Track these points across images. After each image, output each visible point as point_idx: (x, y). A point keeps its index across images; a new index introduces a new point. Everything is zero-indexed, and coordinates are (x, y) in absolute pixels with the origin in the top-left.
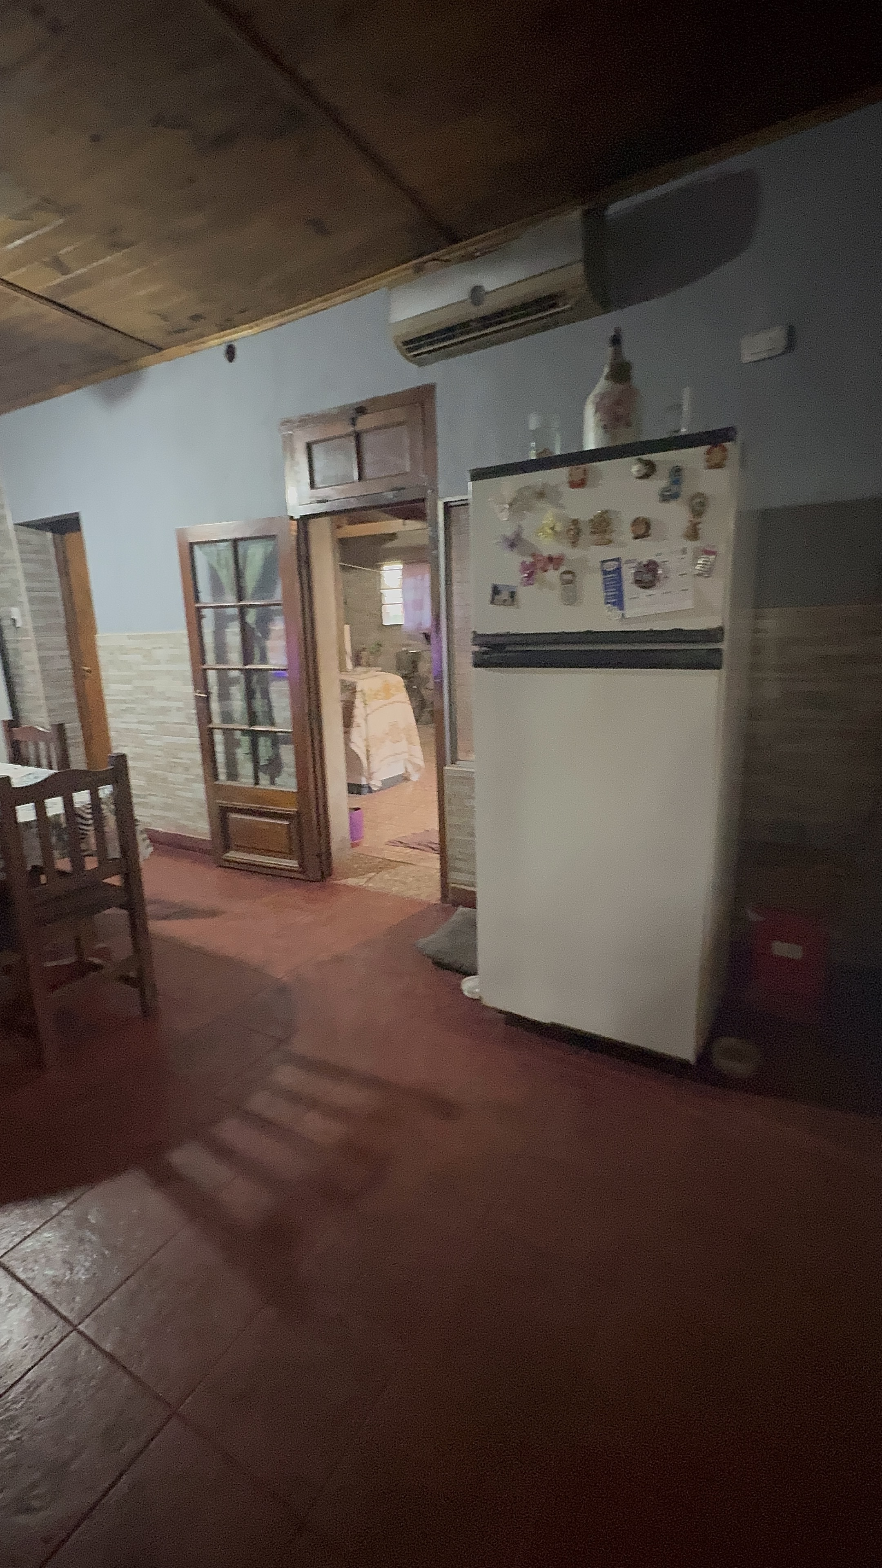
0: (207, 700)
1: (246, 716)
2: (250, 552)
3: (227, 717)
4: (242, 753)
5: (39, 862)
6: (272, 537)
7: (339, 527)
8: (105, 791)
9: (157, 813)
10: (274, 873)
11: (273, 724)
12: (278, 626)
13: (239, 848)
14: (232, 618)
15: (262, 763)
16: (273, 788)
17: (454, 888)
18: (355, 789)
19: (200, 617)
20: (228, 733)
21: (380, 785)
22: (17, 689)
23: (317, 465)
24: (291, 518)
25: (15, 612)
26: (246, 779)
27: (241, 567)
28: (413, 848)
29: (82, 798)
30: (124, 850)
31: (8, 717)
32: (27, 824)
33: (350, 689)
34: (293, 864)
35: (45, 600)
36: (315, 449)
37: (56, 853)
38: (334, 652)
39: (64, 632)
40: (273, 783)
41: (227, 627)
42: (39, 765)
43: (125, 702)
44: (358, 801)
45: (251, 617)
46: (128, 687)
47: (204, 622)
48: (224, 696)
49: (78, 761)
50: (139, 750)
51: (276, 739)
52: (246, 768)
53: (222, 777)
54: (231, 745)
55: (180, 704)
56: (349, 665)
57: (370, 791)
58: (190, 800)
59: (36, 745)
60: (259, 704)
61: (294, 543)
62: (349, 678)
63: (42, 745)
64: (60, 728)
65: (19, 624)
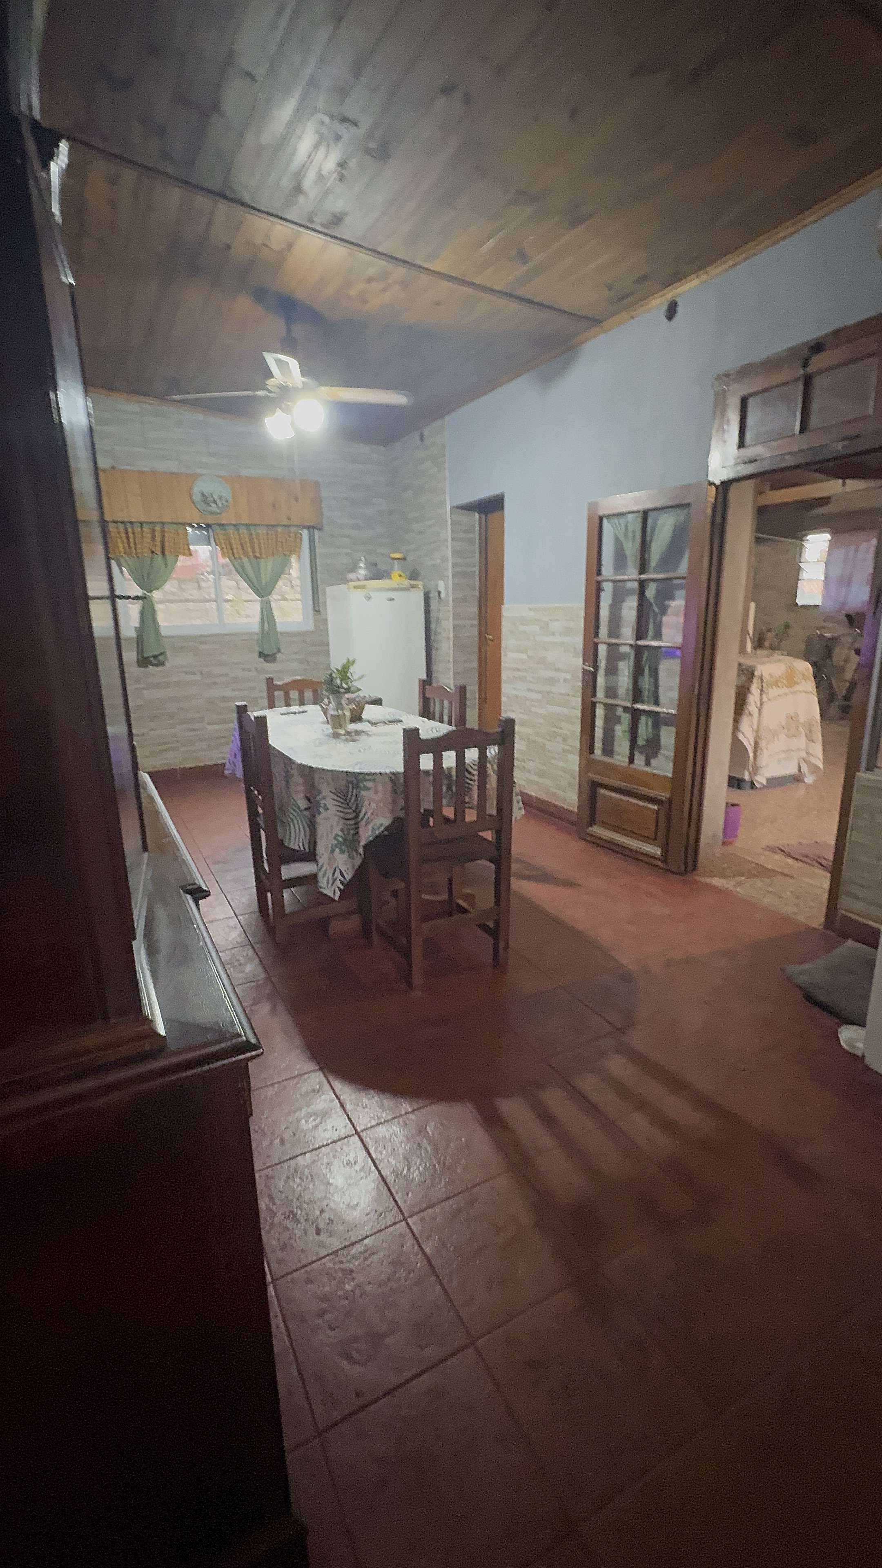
0: (594, 675)
1: (631, 693)
2: (660, 522)
3: (611, 692)
4: (621, 730)
5: (430, 807)
6: (688, 505)
7: (761, 493)
8: (492, 751)
9: (534, 778)
10: (636, 857)
11: (657, 703)
12: (678, 603)
13: (605, 825)
14: (630, 592)
15: (641, 742)
16: (647, 769)
17: (844, 916)
18: (735, 783)
19: (599, 589)
20: (610, 708)
21: (765, 782)
22: (434, 652)
23: (751, 421)
24: (711, 484)
25: (441, 586)
26: (621, 758)
27: (648, 539)
28: (797, 860)
29: (472, 755)
30: (499, 809)
31: (424, 676)
32: (427, 773)
33: (747, 674)
34: (657, 851)
35: (465, 574)
36: (751, 402)
37: (444, 802)
38: (737, 629)
39: (476, 604)
40: (648, 764)
41: (623, 601)
42: (441, 721)
43: (518, 670)
44: (738, 796)
45: (651, 592)
46: (524, 656)
47: (603, 595)
48: (612, 670)
49: (472, 721)
50: (525, 717)
51: (657, 720)
52: (622, 746)
53: (598, 751)
54: (611, 720)
55: (568, 676)
56: (749, 647)
57: (752, 785)
58: (564, 770)
59: (442, 702)
60: (646, 683)
61: (709, 511)
62: (747, 662)
63: (446, 703)
64: (462, 690)
65: (443, 596)
